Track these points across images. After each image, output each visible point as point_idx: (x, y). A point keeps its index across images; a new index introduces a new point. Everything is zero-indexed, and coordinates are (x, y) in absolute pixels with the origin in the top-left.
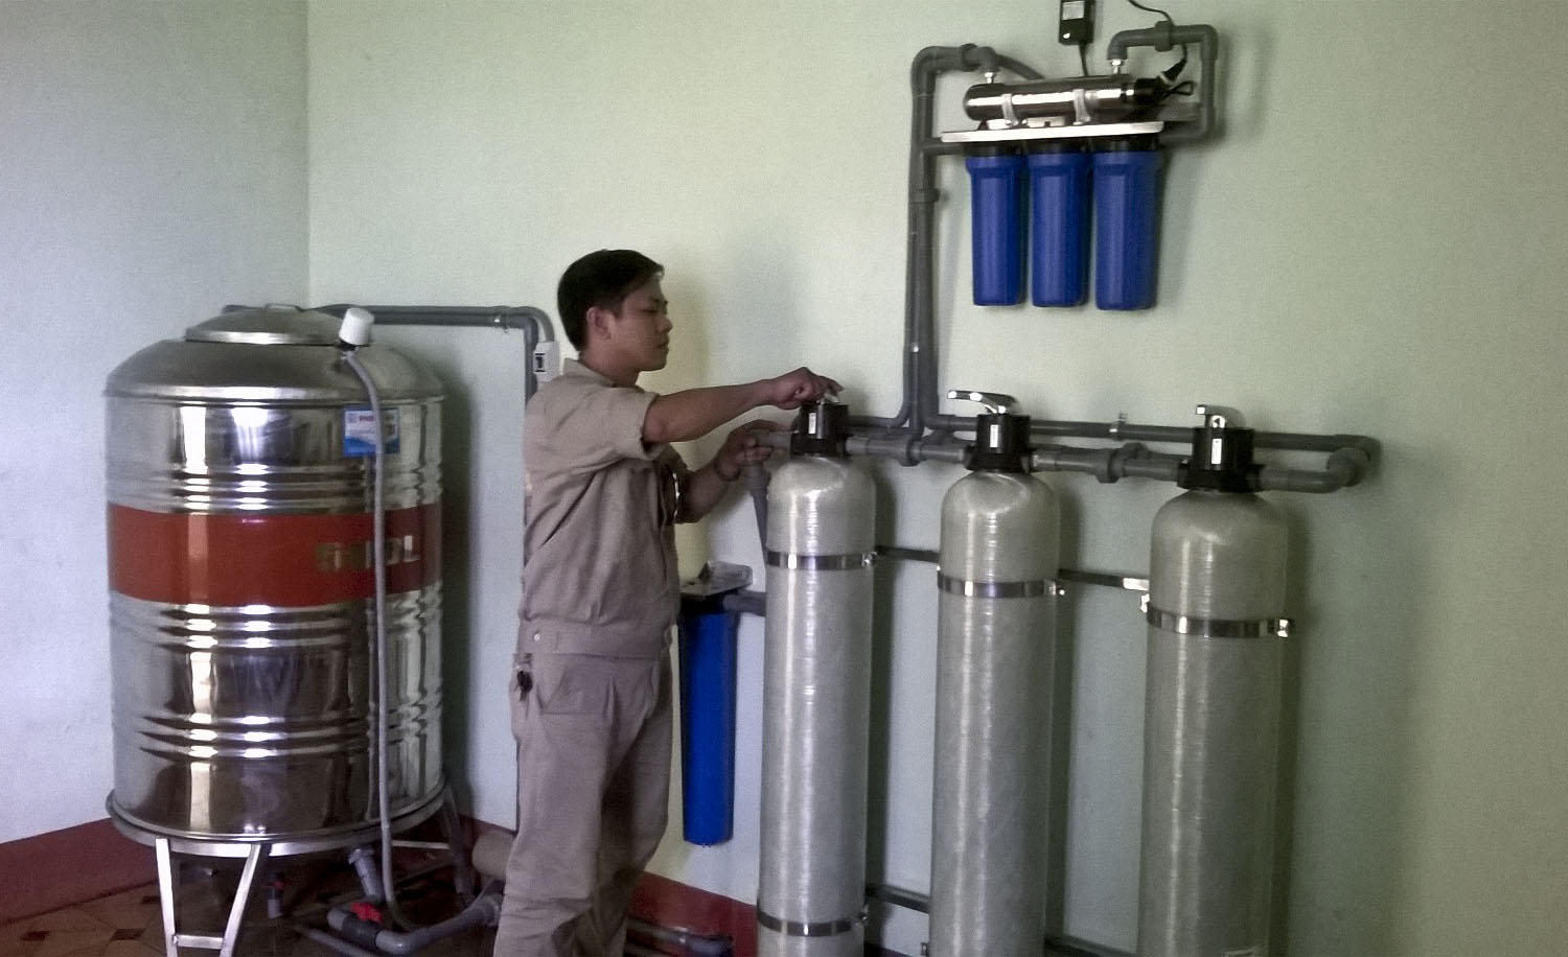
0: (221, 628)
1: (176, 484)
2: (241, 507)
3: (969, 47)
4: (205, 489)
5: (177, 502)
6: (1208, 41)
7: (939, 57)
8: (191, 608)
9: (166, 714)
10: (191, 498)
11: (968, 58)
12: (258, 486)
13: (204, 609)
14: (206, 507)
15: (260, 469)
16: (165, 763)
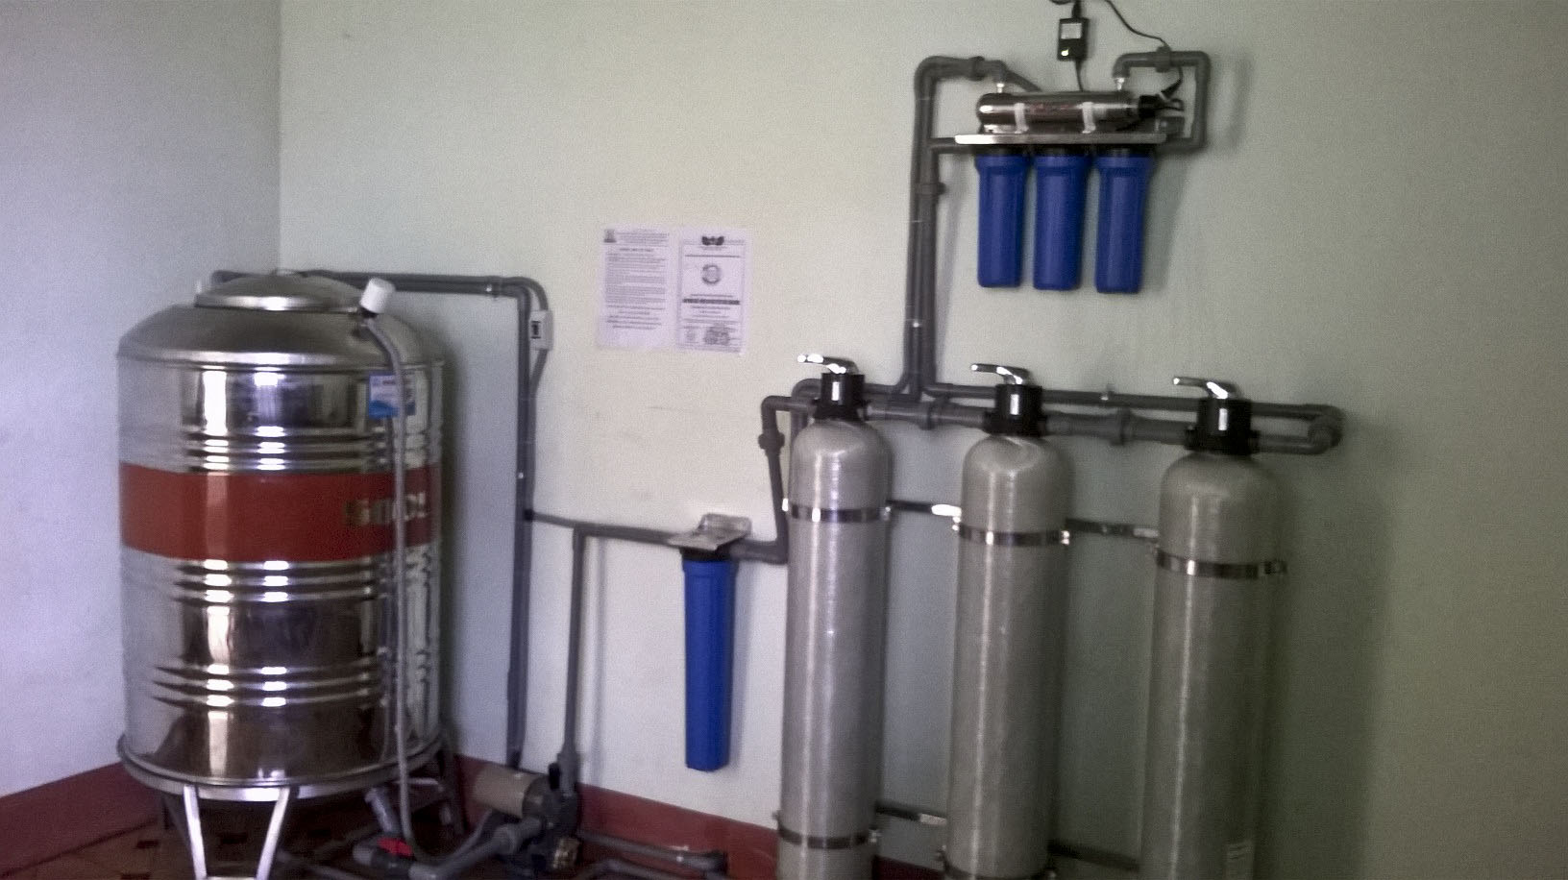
0: (238, 582)
1: (194, 445)
2: (260, 467)
3: (979, 59)
4: (225, 450)
5: (194, 461)
6: (1201, 63)
7: (944, 66)
8: (209, 564)
9: (178, 664)
10: (209, 458)
11: (976, 69)
12: (278, 448)
13: (222, 565)
14: (225, 467)
15: (278, 431)
16: (179, 712)
